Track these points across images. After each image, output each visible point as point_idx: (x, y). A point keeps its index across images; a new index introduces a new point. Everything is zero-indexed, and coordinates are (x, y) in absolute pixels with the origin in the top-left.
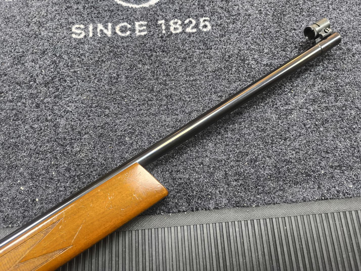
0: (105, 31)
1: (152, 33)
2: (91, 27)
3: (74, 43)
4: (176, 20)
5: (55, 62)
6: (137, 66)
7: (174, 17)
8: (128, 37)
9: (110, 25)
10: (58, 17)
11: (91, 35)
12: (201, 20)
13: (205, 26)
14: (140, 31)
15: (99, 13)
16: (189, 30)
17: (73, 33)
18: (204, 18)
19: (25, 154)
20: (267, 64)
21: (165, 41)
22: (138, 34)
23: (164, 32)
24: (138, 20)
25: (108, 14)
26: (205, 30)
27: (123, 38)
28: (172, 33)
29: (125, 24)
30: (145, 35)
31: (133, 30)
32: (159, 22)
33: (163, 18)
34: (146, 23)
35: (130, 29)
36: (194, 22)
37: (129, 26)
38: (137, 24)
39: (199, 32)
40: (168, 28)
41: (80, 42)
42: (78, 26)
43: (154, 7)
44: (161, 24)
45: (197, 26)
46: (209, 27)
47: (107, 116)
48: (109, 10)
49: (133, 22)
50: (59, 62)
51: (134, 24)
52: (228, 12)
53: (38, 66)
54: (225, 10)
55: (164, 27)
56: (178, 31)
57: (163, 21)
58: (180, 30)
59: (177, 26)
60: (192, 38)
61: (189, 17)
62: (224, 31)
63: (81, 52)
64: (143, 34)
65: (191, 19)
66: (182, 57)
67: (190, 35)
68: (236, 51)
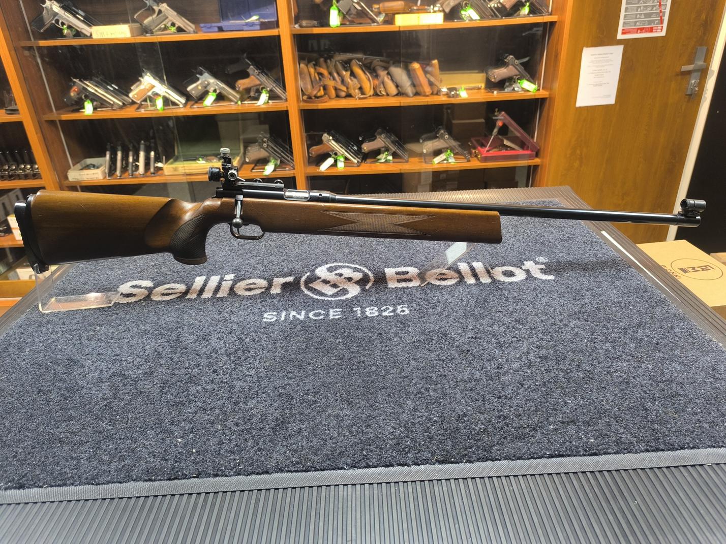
0: (298, 316)
1: (346, 316)
2: (283, 314)
3: (264, 325)
4: (372, 308)
5: (242, 339)
6: (328, 340)
7: (370, 305)
8: (321, 319)
9: (303, 312)
10: (251, 308)
11: (283, 318)
12: (399, 307)
13: (403, 311)
14: (334, 315)
15: (294, 304)
16: (385, 314)
17: (264, 318)
18: (401, 306)
19: (190, 410)
20: (472, 337)
21: (360, 322)
22: (331, 317)
23: (359, 315)
24: (332, 308)
25: (303, 304)
26: (403, 314)
27: (316, 320)
28: (367, 317)
29: (320, 311)
30: (339, 319)
31: (328, 315)
32: (355, 309)
33: (359, 306)
34: (341, 310)
35: (324, 314)
36: (391, 309)
37: (323, 312)
38: (331, 311)
39: (397, 315)
40: (363, 313)
41: (271, 324)
42: (270, 313)
43: (350, 299)
44: (357, 311)
45: (394, 311)
46: (407, 312)
47: (291, 378)
48: (304, 302)
49: (328, 309)
50: (246, 338)
51: (328, 311)
52: (428, 301)
53: (223, 342)
54: (424, 300)
55: (359, 312)
56: (374, 315)
57: (359, 308)
58: (377, 314)
59: (374, 311)
60: (388, 320)
61: (386, 305)
62: (423, 314)
63: (270, 331)
64: (337, 317)
65: (388, 306)
66: (378, 332)
67: (386, 317)
68: (437, 328)
